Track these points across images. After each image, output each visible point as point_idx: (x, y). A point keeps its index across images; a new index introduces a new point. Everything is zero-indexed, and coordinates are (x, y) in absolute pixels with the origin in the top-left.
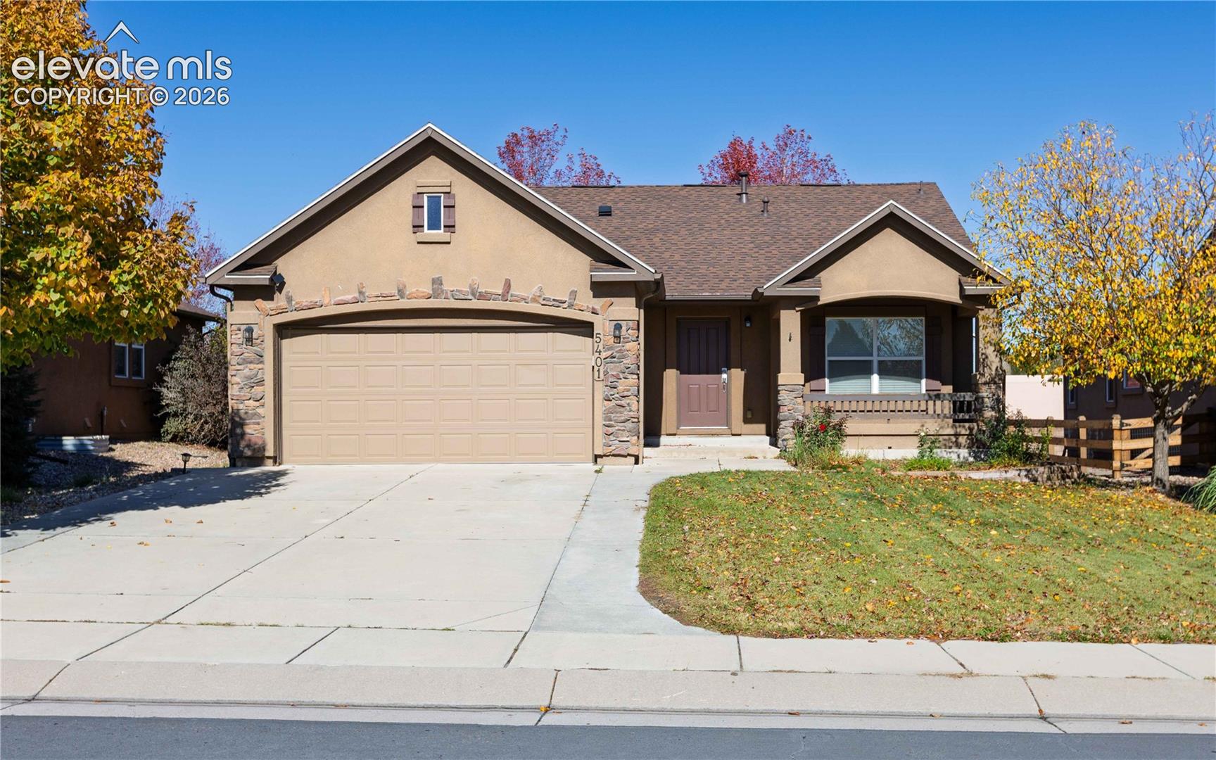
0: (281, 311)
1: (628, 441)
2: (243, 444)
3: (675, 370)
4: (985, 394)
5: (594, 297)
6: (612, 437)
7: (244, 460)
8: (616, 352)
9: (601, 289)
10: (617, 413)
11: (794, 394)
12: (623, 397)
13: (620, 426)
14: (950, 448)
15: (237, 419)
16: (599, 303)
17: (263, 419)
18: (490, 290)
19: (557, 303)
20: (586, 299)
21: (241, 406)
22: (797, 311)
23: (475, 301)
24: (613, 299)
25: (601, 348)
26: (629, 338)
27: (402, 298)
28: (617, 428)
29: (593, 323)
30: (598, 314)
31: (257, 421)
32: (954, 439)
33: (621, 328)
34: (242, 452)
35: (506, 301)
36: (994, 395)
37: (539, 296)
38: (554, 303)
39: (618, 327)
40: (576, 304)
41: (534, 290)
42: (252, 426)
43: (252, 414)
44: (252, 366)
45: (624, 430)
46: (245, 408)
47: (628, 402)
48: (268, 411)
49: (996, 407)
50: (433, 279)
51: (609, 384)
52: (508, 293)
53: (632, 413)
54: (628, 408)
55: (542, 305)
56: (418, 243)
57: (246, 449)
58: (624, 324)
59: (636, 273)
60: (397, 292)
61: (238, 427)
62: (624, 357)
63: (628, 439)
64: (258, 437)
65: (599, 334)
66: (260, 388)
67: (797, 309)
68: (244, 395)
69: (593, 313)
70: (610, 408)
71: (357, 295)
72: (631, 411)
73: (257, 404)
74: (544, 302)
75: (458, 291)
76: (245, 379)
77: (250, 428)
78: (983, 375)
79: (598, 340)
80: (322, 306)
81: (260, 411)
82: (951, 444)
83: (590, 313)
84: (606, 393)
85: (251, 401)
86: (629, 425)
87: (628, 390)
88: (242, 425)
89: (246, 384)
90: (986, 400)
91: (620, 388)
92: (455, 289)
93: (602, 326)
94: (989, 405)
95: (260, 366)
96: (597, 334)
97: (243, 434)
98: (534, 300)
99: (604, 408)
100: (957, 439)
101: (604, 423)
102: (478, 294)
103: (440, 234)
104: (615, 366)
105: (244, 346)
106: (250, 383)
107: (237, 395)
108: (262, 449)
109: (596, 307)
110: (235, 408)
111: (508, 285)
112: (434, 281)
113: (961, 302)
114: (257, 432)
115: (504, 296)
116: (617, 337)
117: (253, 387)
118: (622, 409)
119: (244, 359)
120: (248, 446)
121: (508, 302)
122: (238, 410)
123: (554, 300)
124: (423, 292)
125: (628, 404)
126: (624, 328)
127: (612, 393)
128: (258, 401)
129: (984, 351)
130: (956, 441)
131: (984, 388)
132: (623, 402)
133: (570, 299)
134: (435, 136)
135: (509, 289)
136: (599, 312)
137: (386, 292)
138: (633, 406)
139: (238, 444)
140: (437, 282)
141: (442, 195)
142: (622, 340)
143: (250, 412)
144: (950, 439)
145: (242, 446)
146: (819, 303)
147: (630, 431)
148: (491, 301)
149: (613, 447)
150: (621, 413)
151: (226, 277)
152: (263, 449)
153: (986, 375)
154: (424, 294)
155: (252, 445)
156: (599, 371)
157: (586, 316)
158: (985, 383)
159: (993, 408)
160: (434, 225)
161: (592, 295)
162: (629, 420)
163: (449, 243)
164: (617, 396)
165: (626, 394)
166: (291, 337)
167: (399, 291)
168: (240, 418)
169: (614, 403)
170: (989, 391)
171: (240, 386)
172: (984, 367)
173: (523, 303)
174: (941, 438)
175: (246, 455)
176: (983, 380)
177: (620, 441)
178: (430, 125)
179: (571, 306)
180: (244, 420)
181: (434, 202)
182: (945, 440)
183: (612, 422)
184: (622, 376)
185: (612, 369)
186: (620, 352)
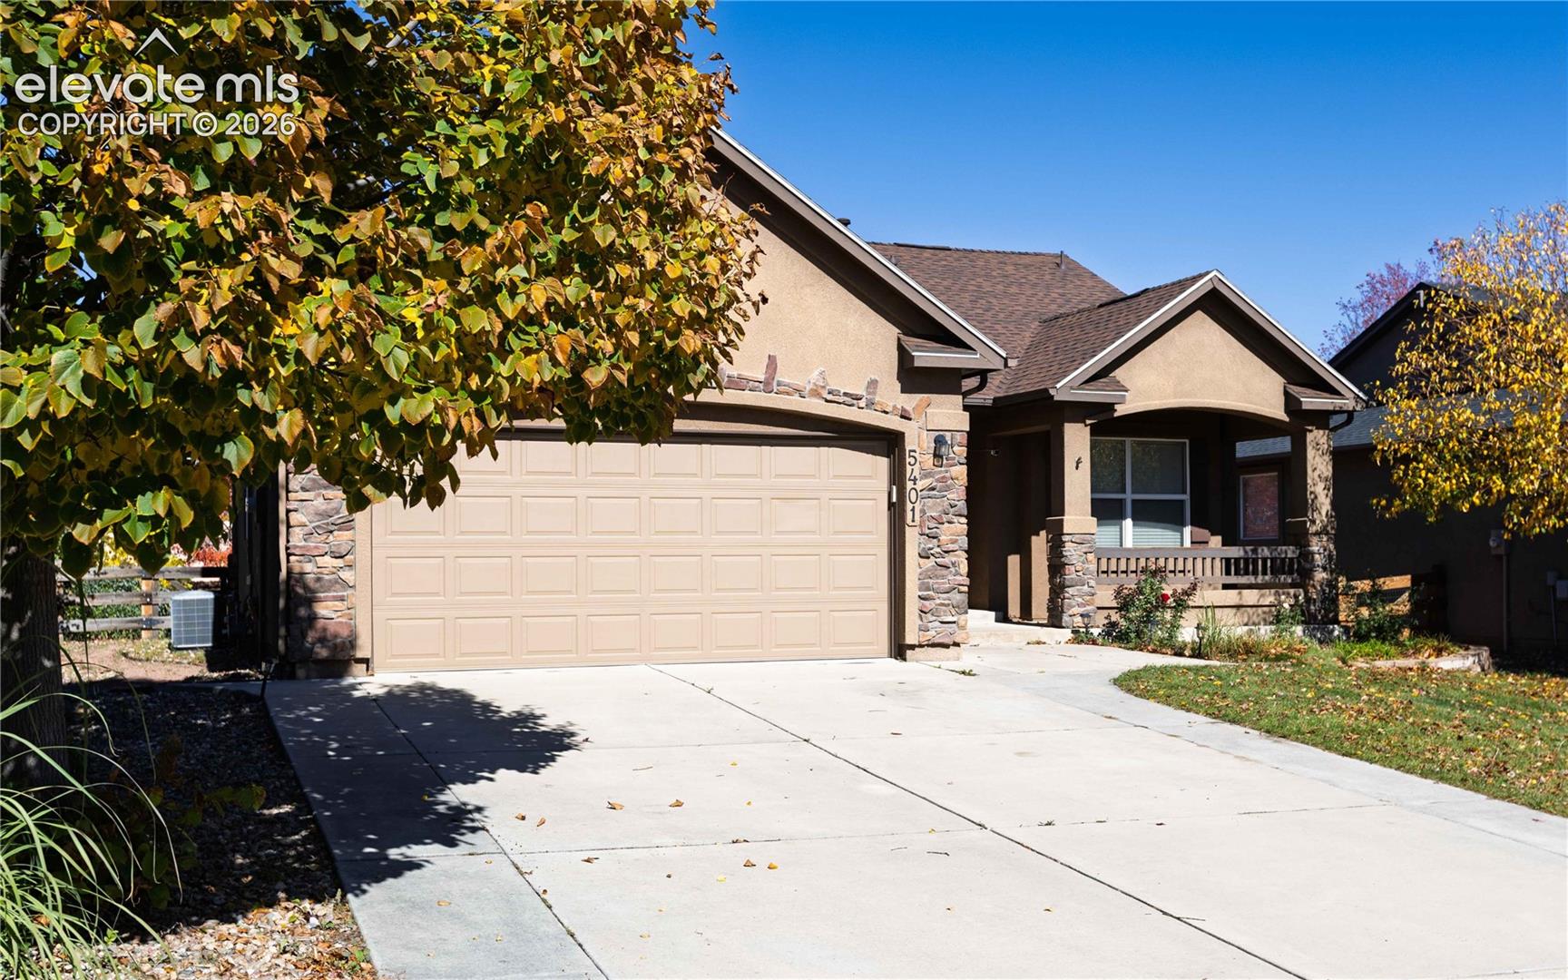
1: (954, 622)
2: (312, 637)
4: (1315, 549)
5: (902, 392)
6: (930, 617)
7: (312, 666)
8: (937, 481)
9: (913, 378)
10: (938, 578)
12: (946, 552)
13: (943, 597)
15: (300, 591)
16: (911, 401)
17: (350, 591)
18: (746, 374)
19: (849, 399)
20: (891, 394)
21: (308, 567)
22: (1086, 426)
23: (721, 390)
24: (931, 397)
25: (916, 473)
26: (954, 459)
28: (938, 601)
29: (902, 434)
30: (910, 419)
31: (340, 594)
33: (945, 442)
34: (311, 650)
35: (770, 392)
36: (1325, 550)
37: (824, 387)
38: (846, 399)
39: (939, 441)
40: (879, 403)
41: (815, 377)
42: (329, 603)
43: (330, 581)
44: (330, 493)
45: (948, 605)
46: (316, 570)
47: (953, 559)
48: (360, 576)
51: (927, 531)
52: (773, 379)
53: (958, 578)
54: (952, 569)
55: (827, 401)
57: (319, 645)
58: (948, 436)
59: (978, 356)
61: (301, 605)
62: (948, 488)
63: (955, 619)
64: (341, 623)
65: (915, 451)
66: (346, 535)
67: (1088, 422)
68: (316, 547)
69: (902, 417)
70: (928, 570)
72: (957, 574)
73: (340, 563)
74: (830, 397)
76: (318, 518)
77: (327, 608)
78: (1313, 522)
79: (912, 461)
81: (346, 575)
82: (1271, 618)
83: (899, 418)
84: (922, 546)
85: (327, 558)
86: (956, 596)
87: (956, 541)
88: (310, 600)
89: (319, 527)
90: (1317, 556)
91: (942, 538)
93: (917, 442)
94: (1319, 564)
96: (910, 451)
97: (313, 618)
98: (815, 393)
99: (919, 570)
101: (920, 593)
102: (726, 379)
104: (936, 504)
106: (328, 524)
107: (301, 547)
108: (349, 646)
109: (907, 408)
110: (296, 569)
111: (773, 366)
113: (1287, 419)
114: (339, 614)
115: (767, 385)
116: (937, 455)
117: (331, 532)
118: (945, 572)
120: (322, 640)
121: (772, 394)
122: (302, 574)
123: (845, 394)
125: (953, 564)
126: (948, 443)
127: (931, 546)
128: (342, 557)
129: (1312, 489)
131: (1314, 540)
132: (947, 560)
133: (868, 393)
135: (775, 373)
136: (912, 416)
138: (961, 566)
139: (304, 636)
142: (945, 461)
143: (327, 577)
145: (310, 640)
146: (1115, 415)
147: (958, 607)
148: (747, 392)
149: (932, 633)
150: (943, 577)
152: (352, 644)
153: (1318, 522)
155: (329, 637)
156: (913, 510)
157: (893, 423)
158: (1317, 534)
159: (1324, 569)
161: (899, 389)
162: (955, 588)
164: (939, 550)
165: (951, 547)
168: (306, 587)
169: (932, 561)
170: (1320, 544)
171: (306, 530)
172: (1313, 511)
173: (796, 397)
175: (320, 657)
176: (1313, 529)
177: (942, 622)
179: (870, 404)
180: (313, 591)
183: (931, 593)
184: (945, 518)
185: (930, 508)
186: (943, 480)
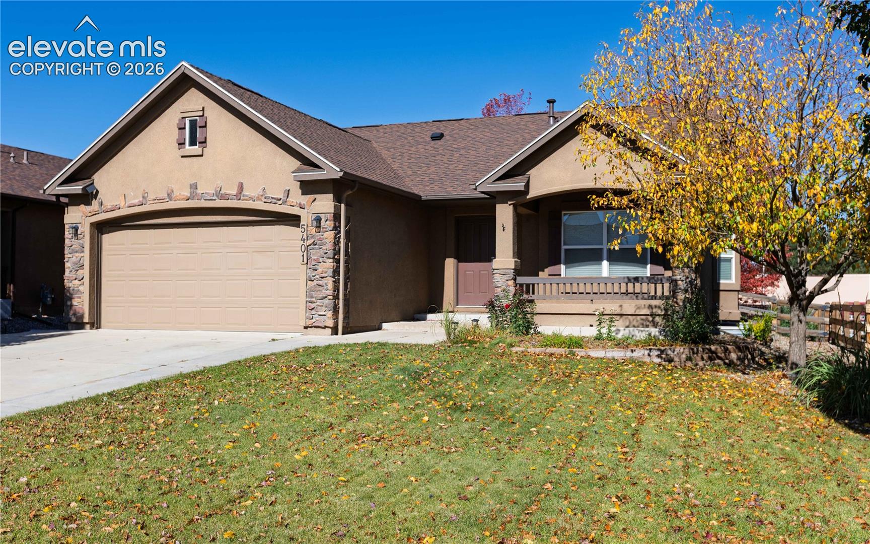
0: (94, 213)
1: (325, 315)
2: (72, 312)
3: (453, 259)
4: (678, 277)
5: (302, 195)
6: (313, 312)
7: (71, 324)
8: (318, 240)
9: (309, 187)
10: (317, 291)
11: (506, 277)
12: (322, 278)
13: (319, 302)
14: (647, 326)
15: (68, 294)
16: (305, 199)
17: (83, 294)
18: (228, 192)
19: (275, 201)
20: (297, 197)
21: (71, 285)
22: (510, 205)
23: (218, 201)
24: (316, 196)
25: (305, 236)
26: (326, 228)
27: (171, 200)
28: (317, 304)
29: (300, 216)
30: (304, 209)
31: (80, 296)
32: (651, 319)
33: (321, 220)
34: (70, 319)
35: (239, 199)
36: (686, 278)
37: (262, 195)
38: (273, 200)
39: (318, 219)
40: (289, 201)
41: (259, 191)
42: (76, 299)
43: (76, 290)
44: (77, 255)
45: (322, 306)
46: (73, 286)
47: (326, 282)
48: (85, 289)
49: (689, 289)
50: (191, 185)
51: (311, 267)
52: (240, 193)
53: (328, 291)
54: (325, 287)
55: (264, 202)
56: (182, 157)
57: (73, 316)
58: (322, 216)
59: (325, 172)
60: (166, 195)
61: (68, 300)
62: (323, 244)
63: (324, 313)
64: (79, 307)
65: (304, 225)
66: (82, 272)
67: (509, 203)
68: (73, 277)
70: (312, 287)
71: (141, 199)
72: (328, 289)
73: (80, 283)
74: (266, 200)
75: (206, 193)
76: (74, 265)
77: (75, 301)
79: (303, 230)
80: (119, 208)
81: (81, 288)
82: (648, 323)
83: (299, 208)
84: (309, 274)
85: (77, 281)
86: (326, 301)
87: (326, 272)
88: (71, 299)
89: (74, 268)
90: (680, 282)
91: (320, 270)
92: (205, 192)
93: (306, 218)
94: (682, 288)
95: (82, 255)
96: (302, 225)
97: (71, 305)
98: (259, 199)
99: (308, 287)
100: (654, 318)
101: (307, 299)
102: (220, 195)
103: (196, 149)
104: (316, 252)
105: (73, 240)
106: (76, 267)
107: (69, 277)
109: (302, 203)
110: (67, 285)
111: (241, 187)
112: (191, 186)
114: (79, 304)
115: (238, 196)
116: (319, 227)
117: (77, 270)
118: (321, 288)
119: (73, 250)
120: (74, 314)
121: (240, 201)
122: (69, 287)
123: (272, 198)
124: (184, 195)
125: (326, 284)
126: (323, 220)
127: (314, 274)
128: (80, 281)
130: (653, 321)
131: (676, 271)
132: (322, 282)
133: (284, 197)
134: (187, 72)
135: (242, 190)
136: (305, 207)
137: (160, 196)
138: (329, 285)
139: (68, 313)
140: (194, 187)
141: (198, 118)
142: (321, 230)
144: (647, 319)
145: (70, 314)
146: (528, 197)
147: (327, 307)
148: (229, 200)
149: (314, 320)
150: (320, 291)
151: (57, 188)
152: (82, 317)
154: (183, 197)
155: (76, 314)
156: (303, 256)
157: (295, 211)
159: (686, 291)
160: (193, 142)
161: (301, 193)
162: (326, 297)
163: (202, 156)
164: (317, 276)
165: (325, 275)
166: (108, 233)
167: (168, 195)
168: (70, 293)
169: (315, 282)
170: (682, 274)
171: (70, 269)
173: (251, 202)
174: (639, 318)
175: (72, 322)
177: (319, 315)
178: (183, 63)
179: (285, 202)
180: (72, 295)
181: (193, 124)
182: (642, 319)
183: (314, 299)
184: (321, 260)
185: (313, 254)
186: (320, 239)
